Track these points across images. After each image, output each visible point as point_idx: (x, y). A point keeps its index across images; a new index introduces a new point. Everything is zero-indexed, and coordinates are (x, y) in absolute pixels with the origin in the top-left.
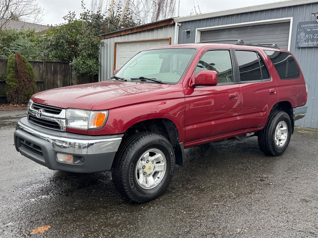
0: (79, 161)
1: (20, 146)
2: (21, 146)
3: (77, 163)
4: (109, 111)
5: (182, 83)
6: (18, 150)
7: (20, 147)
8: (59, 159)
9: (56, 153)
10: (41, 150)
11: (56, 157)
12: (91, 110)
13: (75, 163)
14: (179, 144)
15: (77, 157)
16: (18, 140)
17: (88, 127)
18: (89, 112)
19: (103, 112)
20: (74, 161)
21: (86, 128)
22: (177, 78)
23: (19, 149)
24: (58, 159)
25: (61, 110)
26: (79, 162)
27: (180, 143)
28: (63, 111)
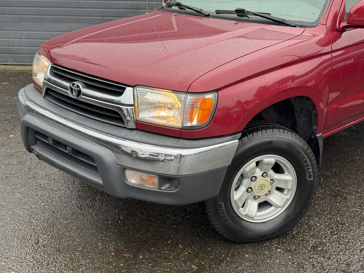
0: (167, 185)
1: (35, 143)
2: (37, 143)
3: (166, 188)
4: (219, 92)
5: (326, 25)
6: (30, 150)
7: (35, 145)
8: (129, 180)
9: (124, 169)
10: (94, 162)
11: (123, 177)
12: (187, 93)
13: (162, 188)
14: (316, 137)
15: (164, 179)
16: (31, 134)
17: (183, 125)
18: (183, 96)
19: (209, 96)
20: (161, 184)
21: (179, 125)
22: (314, 14)
23: (33, 149)
24: (127, 180)
25: (124, 89)
26: (169, 188)
27: (318, 135)
28: (129, 90)
